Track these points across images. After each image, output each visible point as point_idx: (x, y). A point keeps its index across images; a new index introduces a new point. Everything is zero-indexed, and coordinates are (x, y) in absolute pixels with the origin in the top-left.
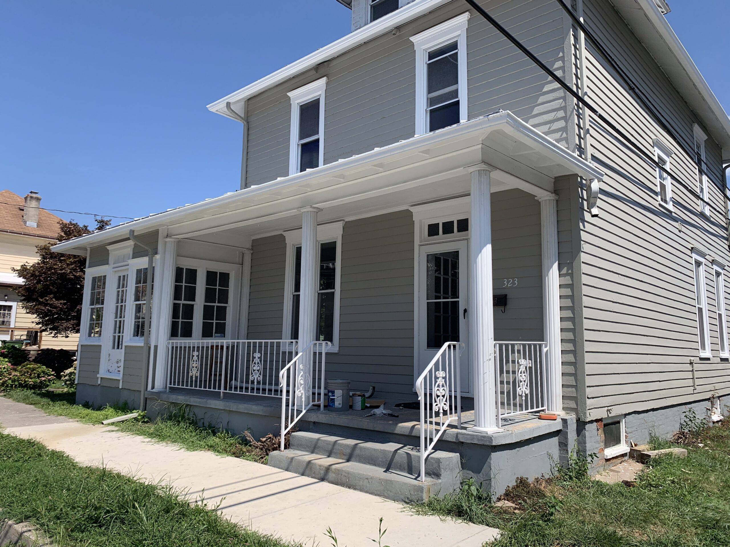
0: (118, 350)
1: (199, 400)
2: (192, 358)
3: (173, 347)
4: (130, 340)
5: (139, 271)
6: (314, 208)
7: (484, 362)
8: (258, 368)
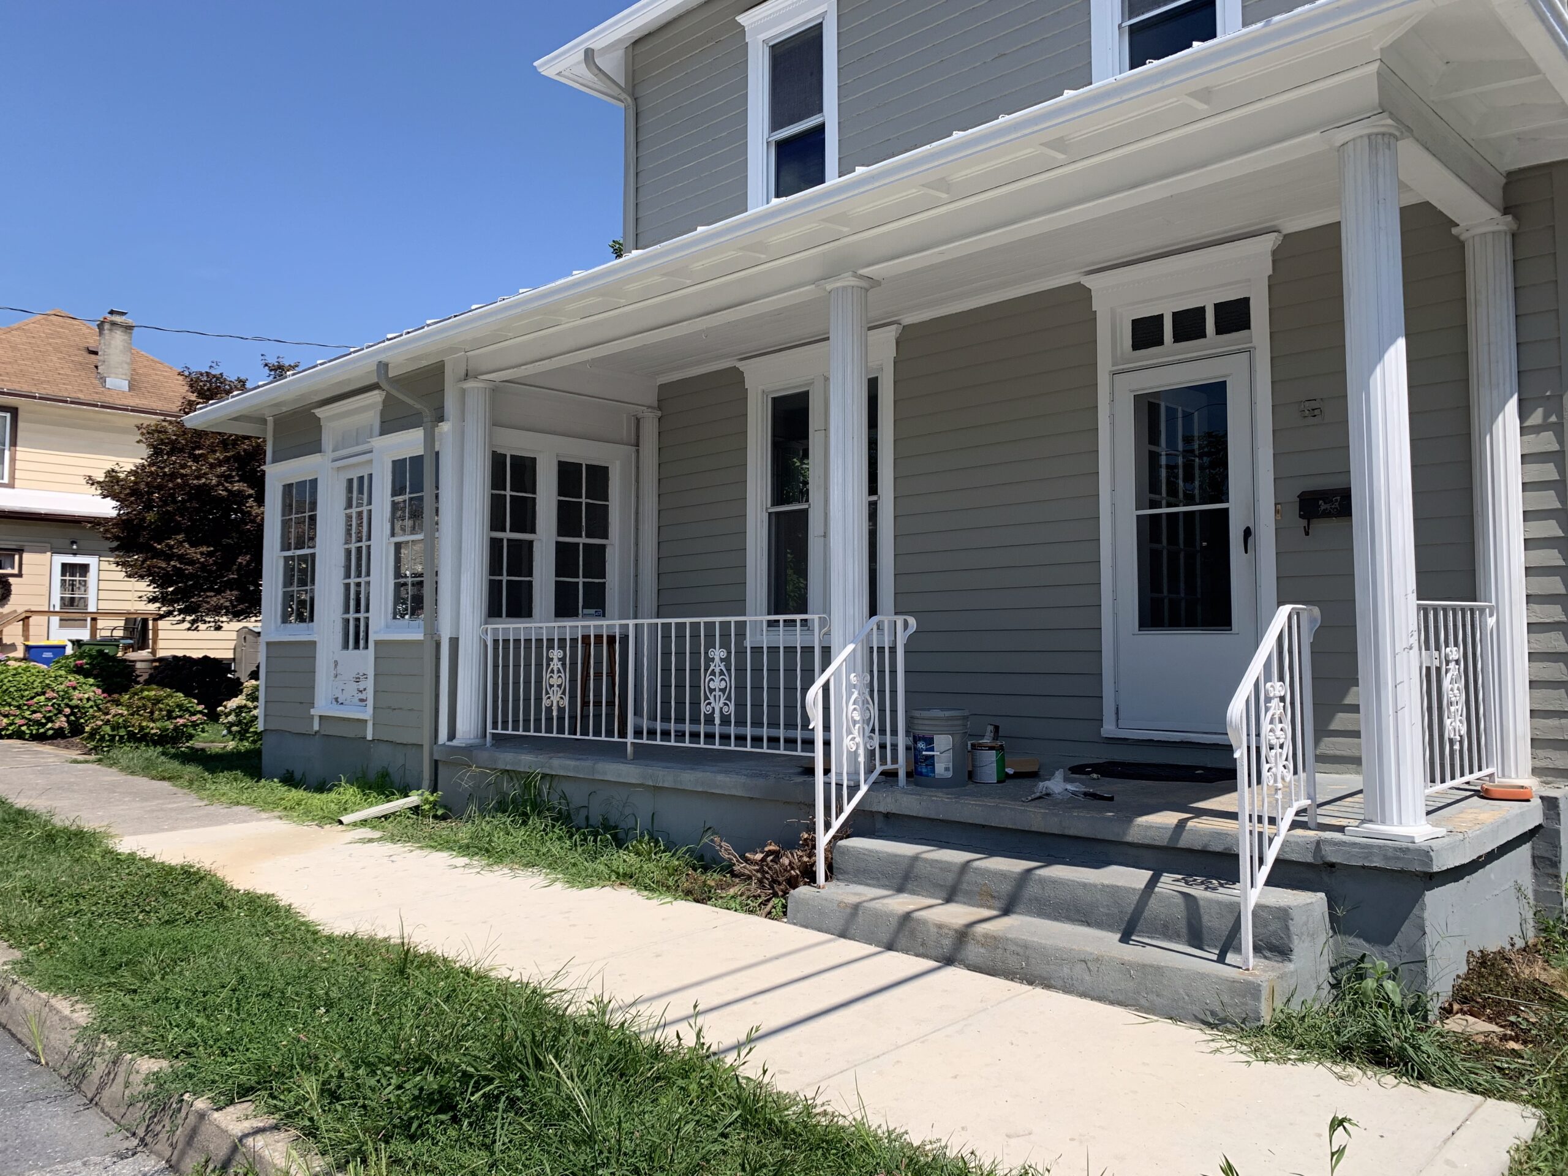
0: (357, 651)
1: (572, 763)
2: (548, 665)
3: (496, 642)
4: (387, 627)
5: (398, 466)
6: (862, 277)
7: (1394, 655)
8: (723, 685)
